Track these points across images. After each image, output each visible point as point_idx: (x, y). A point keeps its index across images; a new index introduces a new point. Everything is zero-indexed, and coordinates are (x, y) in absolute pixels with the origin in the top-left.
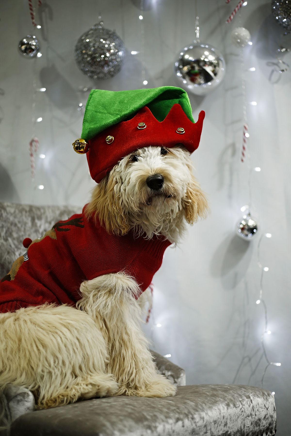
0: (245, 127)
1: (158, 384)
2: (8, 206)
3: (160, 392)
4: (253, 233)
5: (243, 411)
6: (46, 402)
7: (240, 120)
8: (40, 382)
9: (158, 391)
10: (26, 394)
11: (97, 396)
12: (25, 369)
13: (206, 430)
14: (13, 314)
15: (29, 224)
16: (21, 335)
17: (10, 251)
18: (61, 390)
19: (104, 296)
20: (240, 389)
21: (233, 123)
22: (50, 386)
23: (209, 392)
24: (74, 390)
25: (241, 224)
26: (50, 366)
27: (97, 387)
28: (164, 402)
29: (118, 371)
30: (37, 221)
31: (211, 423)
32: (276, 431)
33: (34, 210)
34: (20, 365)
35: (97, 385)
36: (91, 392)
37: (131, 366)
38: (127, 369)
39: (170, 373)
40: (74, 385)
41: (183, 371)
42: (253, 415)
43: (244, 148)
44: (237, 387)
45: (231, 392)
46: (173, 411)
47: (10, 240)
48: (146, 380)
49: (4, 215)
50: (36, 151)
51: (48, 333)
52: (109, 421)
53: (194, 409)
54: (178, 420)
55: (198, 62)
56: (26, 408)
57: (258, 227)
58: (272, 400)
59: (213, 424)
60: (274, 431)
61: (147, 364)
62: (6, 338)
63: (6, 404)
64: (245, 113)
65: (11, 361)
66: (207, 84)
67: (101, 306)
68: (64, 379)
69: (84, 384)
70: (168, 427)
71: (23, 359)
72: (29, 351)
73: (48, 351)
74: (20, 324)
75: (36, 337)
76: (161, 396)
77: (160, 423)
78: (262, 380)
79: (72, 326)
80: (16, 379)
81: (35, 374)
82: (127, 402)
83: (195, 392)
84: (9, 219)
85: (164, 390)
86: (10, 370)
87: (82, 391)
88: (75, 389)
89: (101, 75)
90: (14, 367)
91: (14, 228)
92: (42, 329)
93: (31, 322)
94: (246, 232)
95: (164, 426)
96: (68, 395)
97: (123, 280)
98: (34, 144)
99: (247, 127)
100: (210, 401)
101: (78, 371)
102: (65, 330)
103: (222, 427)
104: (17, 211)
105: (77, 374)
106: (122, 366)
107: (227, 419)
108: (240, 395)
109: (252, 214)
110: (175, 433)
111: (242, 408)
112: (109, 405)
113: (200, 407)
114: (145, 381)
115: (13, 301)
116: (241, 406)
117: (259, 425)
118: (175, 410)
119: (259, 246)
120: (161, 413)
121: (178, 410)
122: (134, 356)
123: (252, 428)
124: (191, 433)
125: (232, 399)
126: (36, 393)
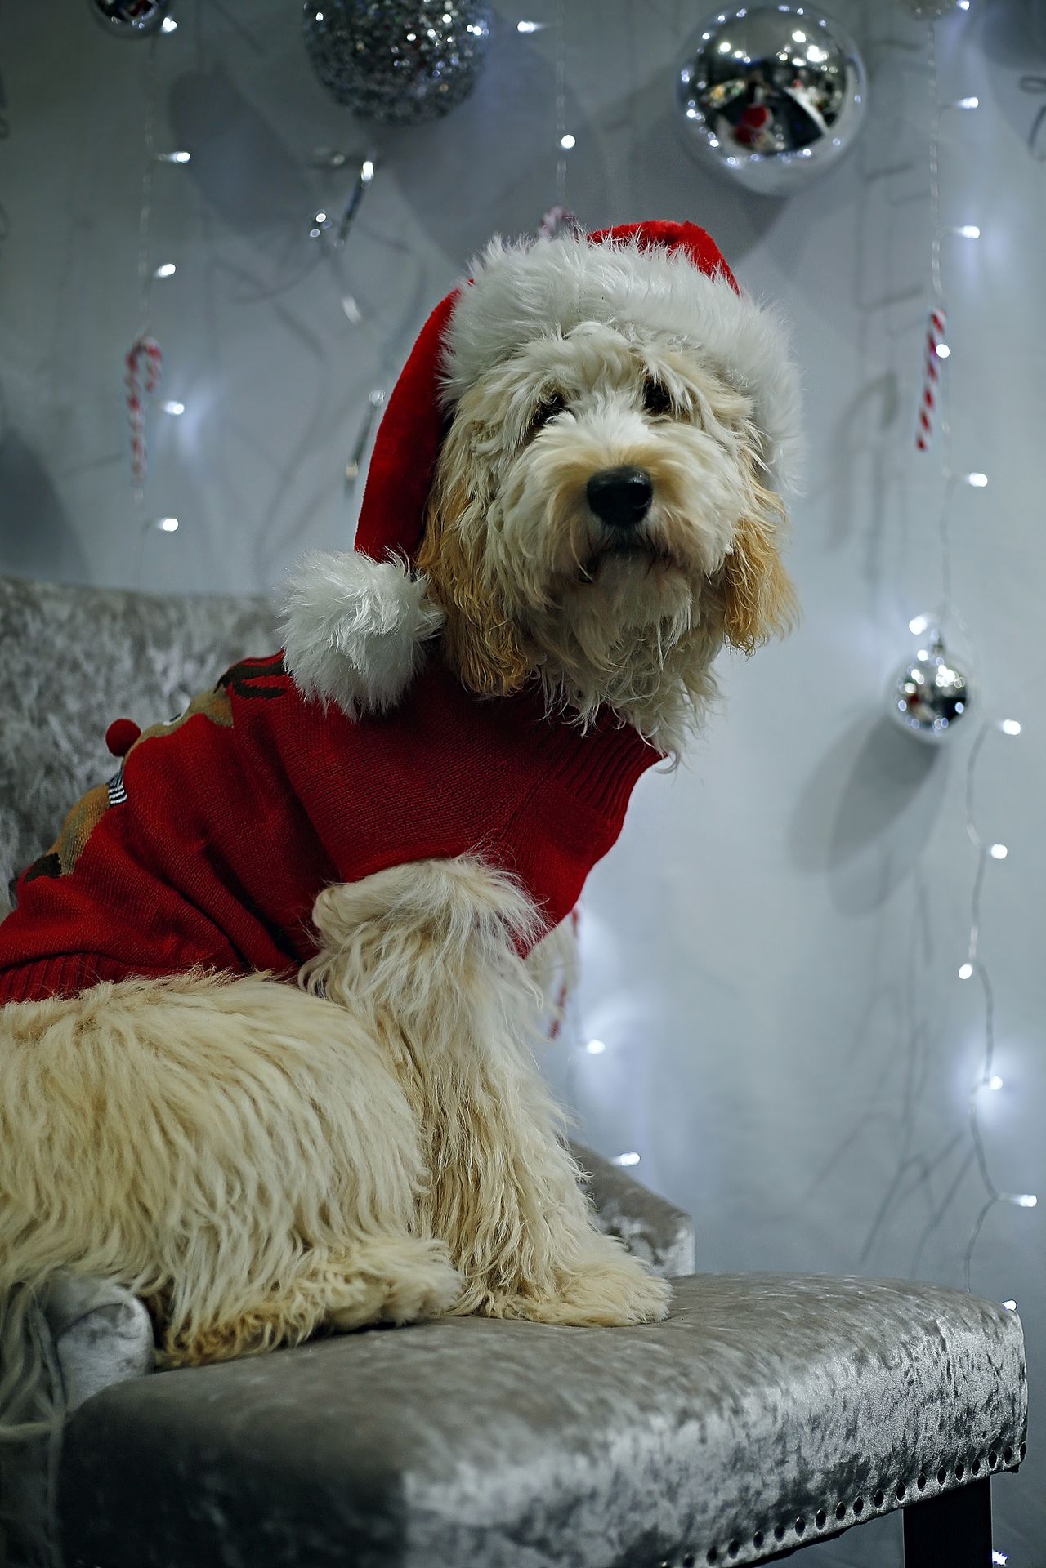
0: (935, 319)
1: (603, 1274)
2: (46, 595)
3: (612, 1305)
4: (951, 715)
5: (913, 1382)
6: (196, 1338)
7: (915, 292)
8: (173, 1261)
9: (606, 1302)
10: (123, 1308)
11: (384, 1323)
12: (120, 1217)
13: (784, 1452)
14: (71, 1003)
15: (126, 664)
16: (103, 1089)
17: (56, 764)
18: (253, 1297)
19: (403, 949)
20: (899, 1296)
21: (889, 300)
22: (212, 1281)
23: (789, 1309)
24: (299, 1298)
25: (909, 680)
26: (212, 1205)
27: (385, 1289)
28: (632, 1346)
29: (456, 1229)
30: (152, 652)
31: (801, 1426)
32: (1023, 1450)
33: (142, 609)
34: (100, 1201)
35: (386, 1280)
36: (363, 1305)
37: (503, 1207)
38: (490, 1221)
39: (637, 1228)
40: (301, 1276)
41: (683, 1219)
42: (947, 1395)
43: (929, 398)
44: (890, 1290)
45: (871, 1308)
46: (666, 1382)
47: (54, 722)
48: (558, 1258)
49: (34, 627)
50: (149, 387)
51: (203, 1081)
52: (438, 1424)
53: (742, 1377)
54: (684, 1416)
55: (767, 66)
56: (122, 1361)
57: (971, 695)
58: (1014, 1335)
59: (807, 1429)
60: (1018, 1453)
61: (561, 1199)
62: (49, 1098)
63: (46, 1346)
64: (935, 265)
65: (70, 1183)
66: (798, 153)
67: (394, 987)
68: (264, 1254)
69: (336, 1274)
70: (647, 1442)
71: (113, 1178)
72: (133, 1147)
73: (207, 1150)
74: (98, 1047)
75: (162, 1095)
76: (618, 1321)
77: (620, 1432)
78: (968, 1257)
79: (296, 1056)
80: (86, 1250)
81: (157, 1235)
82: (497, 1347)
83: (741, 1307)
84: (52, 645)
85: (626, 1298)
86: (62, 1218)
87: (332, 1301)
88: (305, 1292)
89: (401, 109)
90: (78, 1206)
91: (69, 680)
92: (185, 1066)
93: (141, 1039)
94: (925, 711)
95: (635, 1440)
96: (276, 1316)
97: (475, 885)
98: (143, 360)
99: (941, 318)
100: (799, 1344)
101: (314, 1227)
102: (267, 1072)
103: (837, 1440)
104: (81, 616)
105: (313, 1237)
106: (471, 1209)
107: (857, 1410)
108: (903, 1322)
109: (950, 646)
110: (673, 1467)
111: (911, 1371)
112: (430, 1356)
113: (761, 1366)
114: (555, 1263)
115: (67, 954)
116: (906, 1363)
117: (968, 1433)
118: (672, 1378)
119: (971, 764)
120: (623, 1393)
121: (683, 1380)
122: (515, 1168)
123: (940, 1442)
124: (729, 1466)
125: (876, 1335)
126: (159, 1308)
